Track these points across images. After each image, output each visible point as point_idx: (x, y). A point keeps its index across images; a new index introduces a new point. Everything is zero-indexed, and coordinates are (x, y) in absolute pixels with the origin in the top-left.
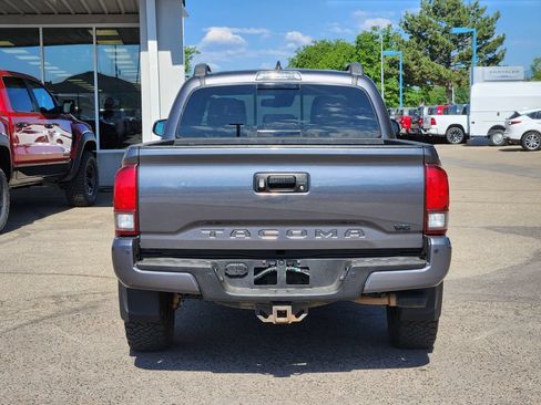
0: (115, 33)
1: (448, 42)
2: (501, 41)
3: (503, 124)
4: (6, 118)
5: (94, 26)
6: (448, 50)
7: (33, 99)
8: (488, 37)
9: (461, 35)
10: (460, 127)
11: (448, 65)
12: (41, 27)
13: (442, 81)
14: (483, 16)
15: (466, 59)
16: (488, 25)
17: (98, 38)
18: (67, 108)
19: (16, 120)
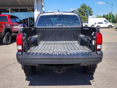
0: (31, 10)
1: (84, 12)
2: (92, 12)
3: (94, 25)
4: (10, 24)
5: (28, 8)
6: (84, 14)
7: (16, 20)
8: (90, 11)
9: (86, 11)
10: (87, 25)
11: (84, 16)
12: (19, 8)
13: (83, 18)
14: (90, 8)
15: (87, 15)
16: (90, 10)
17: (29, 10)
18: (22, 22)
19: (12, 24)
